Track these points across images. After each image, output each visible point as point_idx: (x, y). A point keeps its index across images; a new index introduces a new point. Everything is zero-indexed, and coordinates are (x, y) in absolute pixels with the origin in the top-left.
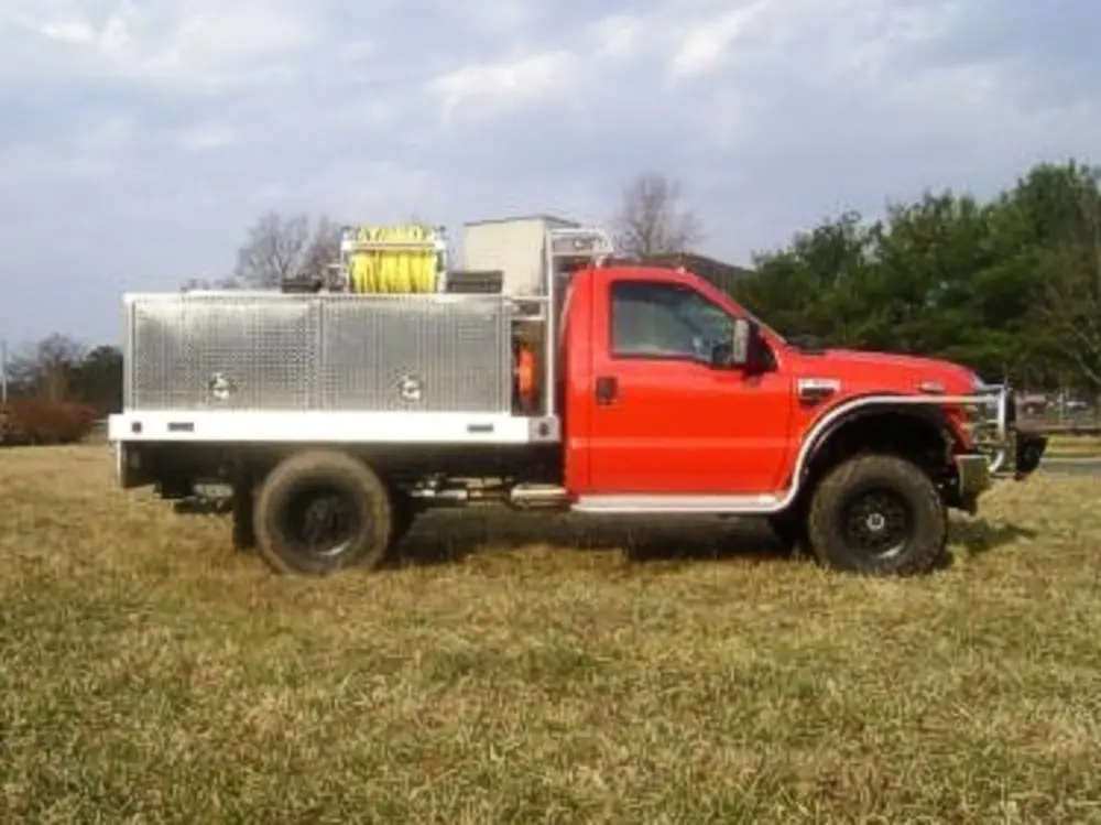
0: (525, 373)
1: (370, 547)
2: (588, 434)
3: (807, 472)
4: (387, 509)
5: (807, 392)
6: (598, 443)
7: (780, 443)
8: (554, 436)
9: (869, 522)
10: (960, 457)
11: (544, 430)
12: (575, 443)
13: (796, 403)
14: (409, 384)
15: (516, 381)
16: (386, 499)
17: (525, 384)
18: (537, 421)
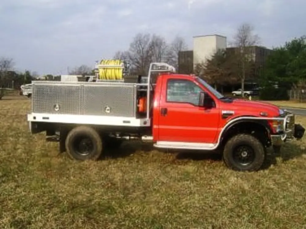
0: (141, 106)
1: (96, 154)
2: (158, 124)
3: (222, 138)
4: (101, 143)
5: (224, 114)
6: (161, 127)
7: (215, 129)
8: (148, 124)
9: (242, 154)
10: (272, 136)
11: (145, 123)
12: (155, 127)
13: (221, 117)
14: (108, 108)
15: (138, 108)
16: (101, 141)
17: (140, 109)
18: (143, 120)
